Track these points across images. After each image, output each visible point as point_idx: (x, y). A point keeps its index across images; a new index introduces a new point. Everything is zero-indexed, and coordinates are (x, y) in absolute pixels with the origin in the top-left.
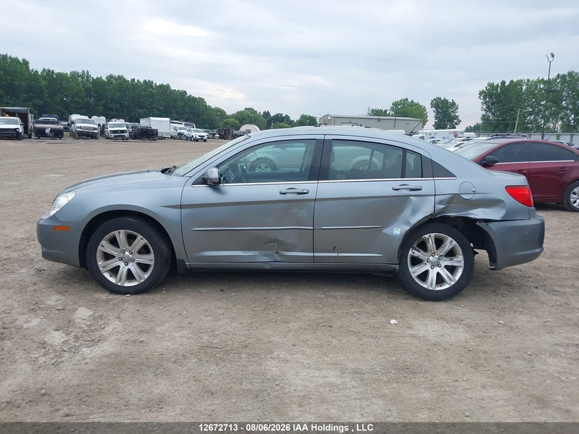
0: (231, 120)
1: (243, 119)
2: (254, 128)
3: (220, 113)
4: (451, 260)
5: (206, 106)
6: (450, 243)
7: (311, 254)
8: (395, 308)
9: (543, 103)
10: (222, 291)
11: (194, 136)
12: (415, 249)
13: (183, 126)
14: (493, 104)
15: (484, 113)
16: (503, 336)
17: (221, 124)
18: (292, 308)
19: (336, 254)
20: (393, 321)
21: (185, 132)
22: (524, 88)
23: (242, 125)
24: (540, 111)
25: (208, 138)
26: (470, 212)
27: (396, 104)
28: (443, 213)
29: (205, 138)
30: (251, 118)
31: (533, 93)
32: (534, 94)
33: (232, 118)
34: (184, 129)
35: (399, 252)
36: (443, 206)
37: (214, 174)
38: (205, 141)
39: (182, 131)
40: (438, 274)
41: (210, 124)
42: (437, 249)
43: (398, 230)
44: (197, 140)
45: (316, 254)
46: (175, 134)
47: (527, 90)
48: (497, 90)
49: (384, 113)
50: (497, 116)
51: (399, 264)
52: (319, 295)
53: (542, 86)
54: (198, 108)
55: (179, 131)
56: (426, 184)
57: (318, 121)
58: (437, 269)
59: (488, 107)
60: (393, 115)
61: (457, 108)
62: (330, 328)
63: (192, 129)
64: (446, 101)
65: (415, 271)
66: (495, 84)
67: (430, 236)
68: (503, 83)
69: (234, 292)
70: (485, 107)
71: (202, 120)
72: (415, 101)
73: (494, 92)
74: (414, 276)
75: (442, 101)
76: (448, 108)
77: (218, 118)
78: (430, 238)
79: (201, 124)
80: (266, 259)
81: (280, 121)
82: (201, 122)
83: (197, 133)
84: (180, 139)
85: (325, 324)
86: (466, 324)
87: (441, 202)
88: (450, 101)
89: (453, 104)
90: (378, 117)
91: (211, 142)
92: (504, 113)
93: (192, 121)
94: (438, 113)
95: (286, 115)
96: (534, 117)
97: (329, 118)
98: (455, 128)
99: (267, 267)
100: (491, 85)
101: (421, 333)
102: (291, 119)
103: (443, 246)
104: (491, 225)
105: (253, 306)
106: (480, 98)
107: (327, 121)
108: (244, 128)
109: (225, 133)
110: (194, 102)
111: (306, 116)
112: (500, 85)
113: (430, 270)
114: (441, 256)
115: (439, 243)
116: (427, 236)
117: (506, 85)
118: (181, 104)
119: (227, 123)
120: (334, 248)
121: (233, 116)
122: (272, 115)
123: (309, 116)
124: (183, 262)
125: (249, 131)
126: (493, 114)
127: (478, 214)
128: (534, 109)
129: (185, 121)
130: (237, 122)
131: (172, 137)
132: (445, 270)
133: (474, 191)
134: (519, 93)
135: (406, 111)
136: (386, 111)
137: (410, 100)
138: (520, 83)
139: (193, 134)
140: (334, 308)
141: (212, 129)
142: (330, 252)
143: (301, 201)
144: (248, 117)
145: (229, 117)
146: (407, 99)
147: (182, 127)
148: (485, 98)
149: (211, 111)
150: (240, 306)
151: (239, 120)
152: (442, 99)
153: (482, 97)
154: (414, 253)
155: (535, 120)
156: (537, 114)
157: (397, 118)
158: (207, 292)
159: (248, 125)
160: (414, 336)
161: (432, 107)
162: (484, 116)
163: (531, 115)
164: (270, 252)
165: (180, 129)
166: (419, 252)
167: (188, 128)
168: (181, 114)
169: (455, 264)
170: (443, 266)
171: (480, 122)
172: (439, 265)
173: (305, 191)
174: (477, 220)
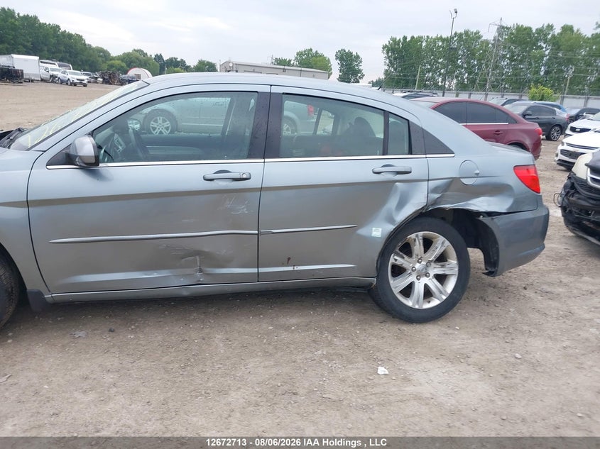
0: (117, 62)
1: (132, 62)
2: (144, 73)
3: (103, 54)
4: (443, 266)
5: (85, 44)
6: (442, 244)
7: (255, 270)
8: (374, 342)
9: (440, 61)
10: (111, 331)
11: (71, 80)
12: (398, 255)
13: (56, 67)
14: (395, 59)
15: (386, 68)
16: (530, 381)
17: (105, 67)
18: (228, 358)
19: (290, 268)
20: (381, 370)
21: (60, 75)
22: (424, 44)
23: (131, 68)
24: (437, 68)
25: (89, 82)
26: (469, 202)
27: (300, 54)
28: (437, 204)
29: (85, 82)
30: (140, 61)
31: (431, 50)
32: (432, 52)
33: (118, 60)
34: (59, 70)
35: (377, 261)
36: (437, 196)
37: (86, 147)
38: (85, 85)
39: (55, 73)
40: (426, 286)
41: (91, 66)
42: (425, 252)
43: (378, 231)
44: (75, 85)
45: (261, 270)
46: (46, 76)
47: (426, 46)
48: (399, 45)
49: (288, 63)
50: (399, 72)
51: (377, 277)
52: (264, 326)
53: (440, 44)
54: (75, 46)
55: (51, 73)
56: (417, 164)
57: (218, 67)
58: (424, 280)
59: (390, 62)
60: (297, 66)
61: (361, 62)
62: (294, 398)
63: (68, 71)
64: (350, 54)
65: (397, 285)
66: (398, 39)
67: (417, 236)
68: (405, 38)
69: (133, 331)
70: (387, 61)
71: (82, 61)
72: (320, 52)
73: (396, 46)
74: (396, 291)
75: (346, 53)
76: (352, 61)
77: (100, 59)
78: (416, 238)
79: (80, 65)
80: (183, 281)
81: (175, 65)
82: (80, 63)
83: (74, 75)
84: (53, 82)
85: (285, 387)
86: (475, 364)
87: (435, 190)
88: (354, 53)
89: (357, 57)
90: (283, 67)
91: (93, 88)
92: (405, 69)
93: (69, 62)
94: (342, 65)
95: (182, 60)
96: (432, 75)
97: (231, 65)
98: (358, 82)
99: (185, 293)
100: (394, 40)
101: (426, 390)
102: (188, 64)
103: (432, 248)
104: (497, 220)
105: (165, 359)
106: (383, 52)
107: (228, 68)
108: (132, 72)
109: (110, 77)
110: (70, 39)
111: (204, 62)
112: (402, 40)
113: (416, 282)
114: (429, 262)
115: (428, 244)
116: (413, 236)
117: (408, 40)
118: (53, 41)
119: (112, 66)
120: (289, 259)
121: (119, 58)
122: (165, 59)
123: (208, 62)
124: (40, 294)
125: (139, 77)
126: (395, 69)
127: (480, 204)
128: (432, 66)
129: (59, 61)
130: (124, 65)
131: (42, 80)
132: (435, 280)
133: (477, 174)
134: (419, 50)
135: (311, 62)
136: (290, 61)
137: (314, 51)
138: (420, 39)
139: (70, 76)
140: (291, 352)
141: (93, 71)
142: (283, 265)
143: (239, 192)
144: (137, 59)
145: (113, 59)
146: (311, 50)
147: (54, 68)
148: (387, 53)
149: (91, 51)
150: (143, 363)
151: (126, 62)
152: (347, 51)
153: (385, 52)
154: (396, 260)
155: (433, 78)
156: (435, 72)
157: (303, 69)
158: (87, 336)
159: (137, 69)
160: (418, 398)
161: (336, 59)
162: (387, 71)
163: (429, 72)
164: (188, 271)
165: (53, 70)
166: (403, 258)
167: (63, 69)
168: (54, 53)
169: (447, 273)
170: (432, 275)
171: (383, 77)
172: (427, 275)
173: (244, 176)
174: (479, 214)
